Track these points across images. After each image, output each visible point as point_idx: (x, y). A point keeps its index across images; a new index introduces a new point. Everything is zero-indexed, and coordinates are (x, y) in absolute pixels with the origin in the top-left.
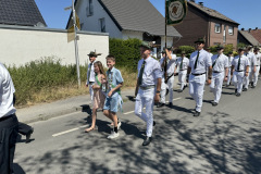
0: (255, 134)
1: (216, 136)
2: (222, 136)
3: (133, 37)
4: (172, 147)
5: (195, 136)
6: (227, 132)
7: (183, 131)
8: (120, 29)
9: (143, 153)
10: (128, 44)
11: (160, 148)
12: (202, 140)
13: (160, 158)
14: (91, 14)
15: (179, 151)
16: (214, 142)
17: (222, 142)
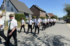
0: (53, 37)
1: (46, 38)
2: (47, 38)
3: (21, 13)
4: (36, 42)
5: (41, 39)
6: (47, 37)
7: (38, 38)
8: (18, 11)
9: (30, 44)
10: (20, 15)
11: (34, 42)
12: (43, 39)
13: (34, 45)
14: (8, 6)
15: (39, 43)
16: (46, 40)
17: (47, 39)
